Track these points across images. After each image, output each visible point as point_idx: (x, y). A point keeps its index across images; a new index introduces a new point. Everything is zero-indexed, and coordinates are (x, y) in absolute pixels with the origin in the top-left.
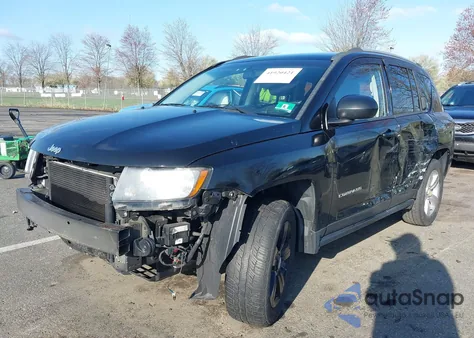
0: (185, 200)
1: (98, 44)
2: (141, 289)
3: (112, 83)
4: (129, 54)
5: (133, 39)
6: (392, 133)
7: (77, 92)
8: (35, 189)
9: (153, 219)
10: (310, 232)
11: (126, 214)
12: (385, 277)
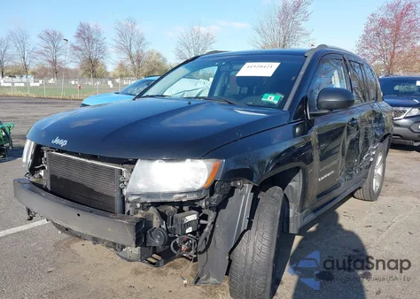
0: (199, 191)
1: (52, 38)
2: (137, 272)
3: (69, 74)
4: (83, 48)
5: (85, 34)
6: (355, 122)
7: (35, 82)
8: (32, 179)
9: (162, 209)
10: (295, 214)
11: (138, 205)
12: (355, 251)
